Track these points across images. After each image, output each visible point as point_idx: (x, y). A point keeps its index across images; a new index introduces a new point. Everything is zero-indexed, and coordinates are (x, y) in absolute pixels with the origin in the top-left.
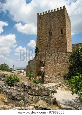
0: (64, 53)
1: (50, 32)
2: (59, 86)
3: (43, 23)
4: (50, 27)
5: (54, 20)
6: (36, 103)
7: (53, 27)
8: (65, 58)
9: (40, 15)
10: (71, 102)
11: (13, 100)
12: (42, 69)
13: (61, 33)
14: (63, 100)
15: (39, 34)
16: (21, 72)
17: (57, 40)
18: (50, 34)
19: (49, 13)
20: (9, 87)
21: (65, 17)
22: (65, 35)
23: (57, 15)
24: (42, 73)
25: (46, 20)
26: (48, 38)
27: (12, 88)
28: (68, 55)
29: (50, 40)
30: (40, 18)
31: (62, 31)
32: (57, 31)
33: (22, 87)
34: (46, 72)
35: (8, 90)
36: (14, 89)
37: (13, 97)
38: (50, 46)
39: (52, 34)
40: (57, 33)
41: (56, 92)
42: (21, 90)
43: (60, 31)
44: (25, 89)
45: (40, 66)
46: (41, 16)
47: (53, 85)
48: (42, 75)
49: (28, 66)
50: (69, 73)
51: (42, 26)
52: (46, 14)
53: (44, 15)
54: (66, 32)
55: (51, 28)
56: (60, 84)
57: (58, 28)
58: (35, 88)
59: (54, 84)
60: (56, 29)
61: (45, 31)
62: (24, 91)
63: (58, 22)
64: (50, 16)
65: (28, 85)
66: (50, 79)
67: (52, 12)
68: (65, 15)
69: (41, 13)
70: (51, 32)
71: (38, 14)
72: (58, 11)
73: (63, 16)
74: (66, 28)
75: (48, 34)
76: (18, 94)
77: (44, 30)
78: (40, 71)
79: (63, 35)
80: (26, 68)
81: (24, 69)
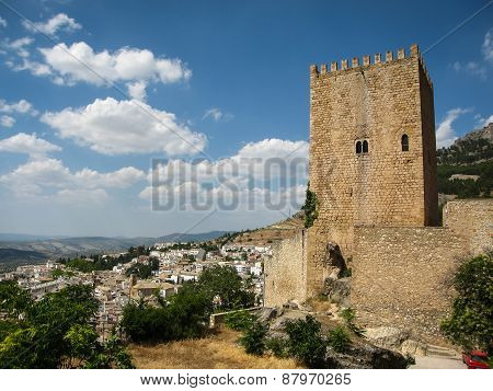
1: (362, 141)
2: (404, 340)
3: (335, 104)
4: (361, 123)
5: (375, 98)
7: (370, 121)
8: (420, 245)
13: (400, 147)
15: (320, 144)
17: (386, 173)
18: (362, 148)
21: (416, 90)
22: (419, 154)
23: (386, 76)
25: (343, 96)
26: (352, 163)
28: (431, 237)
29: (361, 168)
30: (322, 84)
32: (386, 142)
38: (359, 192)
39: (370, 147)
40: (386, 145)
43: (399, 142)
46: (325, 75)
47: (380, 336)
51: (330, 116)
53: (335, 74)
54: (420, 145)
56: (404, 333)
57: (392, 129)
59: (384, 332)
60: (384, 131)
61: (342, 137)
63: (390, 106)
66: (371, 315)
67: (367, 66)
70: (366, 142)
72: (390, 62)
74: (419, 128)
75: (354, 148)
77: (339, 132)
80: (214, 242)
81: (204, 246)
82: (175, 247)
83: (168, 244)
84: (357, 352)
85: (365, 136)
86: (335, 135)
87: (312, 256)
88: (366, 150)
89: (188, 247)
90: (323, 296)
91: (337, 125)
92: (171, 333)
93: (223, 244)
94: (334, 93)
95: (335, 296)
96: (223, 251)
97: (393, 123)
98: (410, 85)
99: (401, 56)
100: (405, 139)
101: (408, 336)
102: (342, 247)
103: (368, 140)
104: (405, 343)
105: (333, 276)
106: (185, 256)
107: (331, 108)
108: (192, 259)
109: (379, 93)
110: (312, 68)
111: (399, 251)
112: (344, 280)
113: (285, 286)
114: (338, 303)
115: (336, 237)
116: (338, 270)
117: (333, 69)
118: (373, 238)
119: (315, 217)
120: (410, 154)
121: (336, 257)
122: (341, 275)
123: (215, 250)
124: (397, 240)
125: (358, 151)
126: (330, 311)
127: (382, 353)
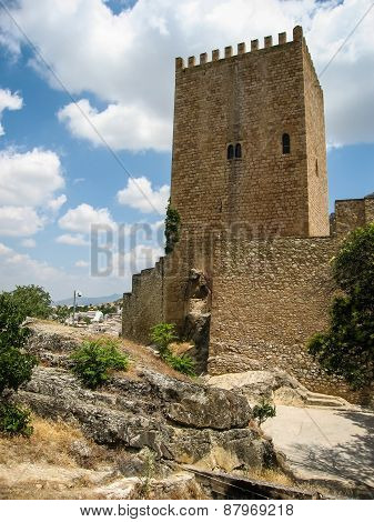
0: (298, 242)
1: (234, 144)
2: (277, 387)
3: (203, 102)
4: (232, 123)
5: (249, 92)
6: (198, 458)
7: (245, 121)
8: (300, 261)
9: (186, 65)
10: (331, 456)
11: (111, 446)
12: (197, 309)
13: (281, 149)
14: (299, 447)
15: (185, 151)
16: (88, 321)
17: (263, 180)
18: (234, 152)
19: (230, 59)
20: (88, 393)
21: (300, 80)
22: (303, 157)
23: (264, 66)
24: (194, 327)
25: (213, 92)
26: (222, 171)
27: (102, 399)
28: (314, 249)
29: (233, 179)
30: (189, 80)
31: (286, 139)
32: (264, 144)
33: (143, 394)
34: (216, 323)
35: (87, 407)
36: (109, 402)
37: (112, 434)
38: (230, 206)
39: (243, 151)
40: (263, 147)
41: (272, 414)
42: (138, 405)
43: (279, 142)
44: (157, 402)
45: (187, 296)
46: (193, 69)
47: (246, 382)
48: (196, 336)
49: (129, 295)
50: (335, 329)
51: (197, 117)
52: (217, 62)
53: (204, 66)
54: (304, 146)
55: (237, 126)
56: (278, 378)
57: (270, 128)
58: (193, 397)
59: (251, 378)
60: (260, 131)
61: (211, 140)
62: (151, 410)
63: (268, 100)
64: (232, 71)
65: (167, 383)
66: (236, 356)
67: (242, 56)
68: (300, 70)
69: (191, 59)
70: (239, 145)
71: (179, 61)
72: (269, 48)
73: (292, 73)
74: (303, 126)
75: (224, 154)
76: (129, 424)
77: (207, 136)
78: (188, 319)
79: (293, 156)
80: (113, 305)
81: (102, 309)
85: (238, 138)
86: (202, 139)
88: (238, 154)
89: (85, 309)
91: (204, 127)
94: (203, 90)
97: (272, 120)
103: (241, 143)
104: (279, 391)
105: (196, 311)
106: (80, 318)
107: (198, 107)
109: (255, 85)
116: (203, 303)
117: (203, 61)
120: (291, 157)
125: (230, 156)
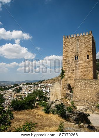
1: (77, 56)
3: (69, 46)
4: (76, 51)
5: (80, 45)
7: (79, 51)
13: (87, 58)
17: (83, 65)
18: (77, 58)
19: (75, 37)
22: (92, 60)
23: (83, 39)
25: (72, 44)
26: (74, 62)
27: (72, 115)
29: (76, 64)
30: (66, 41)
32: (83, 57)
38: (76, 70)
46: (67, 39)
51: (68, 50)
52: (73, 38)
60: (82, 54)
63: (84, 47)
64: (76, 40)
66: (78, 103)
67: (78, 37)
72: (84, 36)
75: (74, 59)
77: (70, 54)
80: (37, 83)
81: (34, 84)
82: (26, 84)
83: (24, 83)
84: (75, 113)
85: (77, 55)
86: (69, 55)
87: (63, 87)
88: (78, 59)
89: (30, 84)
90: (66, 98)
91: (70, 52)
92: (25, 108)
93: (39, 83)
94: (70, 43)
95: (69, 98)
96: (39, 85)
97: (85, 52)
98: (89, 42)
99: (87, 34)
100: (88, 56)
101: (88, 108)
102: (71, 85)
103: (78, 56)
104: (87, 110)
105: (69, 92)
106: (29, 86)
108: (31, 87)
109: (81, 44)
110: (64, 36)
111: (86, 86)
112: (71, 93)
113: (56, 95)
114: (70, 100)
115: (69, 82)
116: (70, 91)
117: (69, 37)
118: (79, 82)
119: (64, 77)
120: (89, 60)
121: (69, 87)
122: (70, 92)
123: (37, 85)
124: (86, 83)
125: (76, 59)
126: (68, 102)
127: (81, 113)
